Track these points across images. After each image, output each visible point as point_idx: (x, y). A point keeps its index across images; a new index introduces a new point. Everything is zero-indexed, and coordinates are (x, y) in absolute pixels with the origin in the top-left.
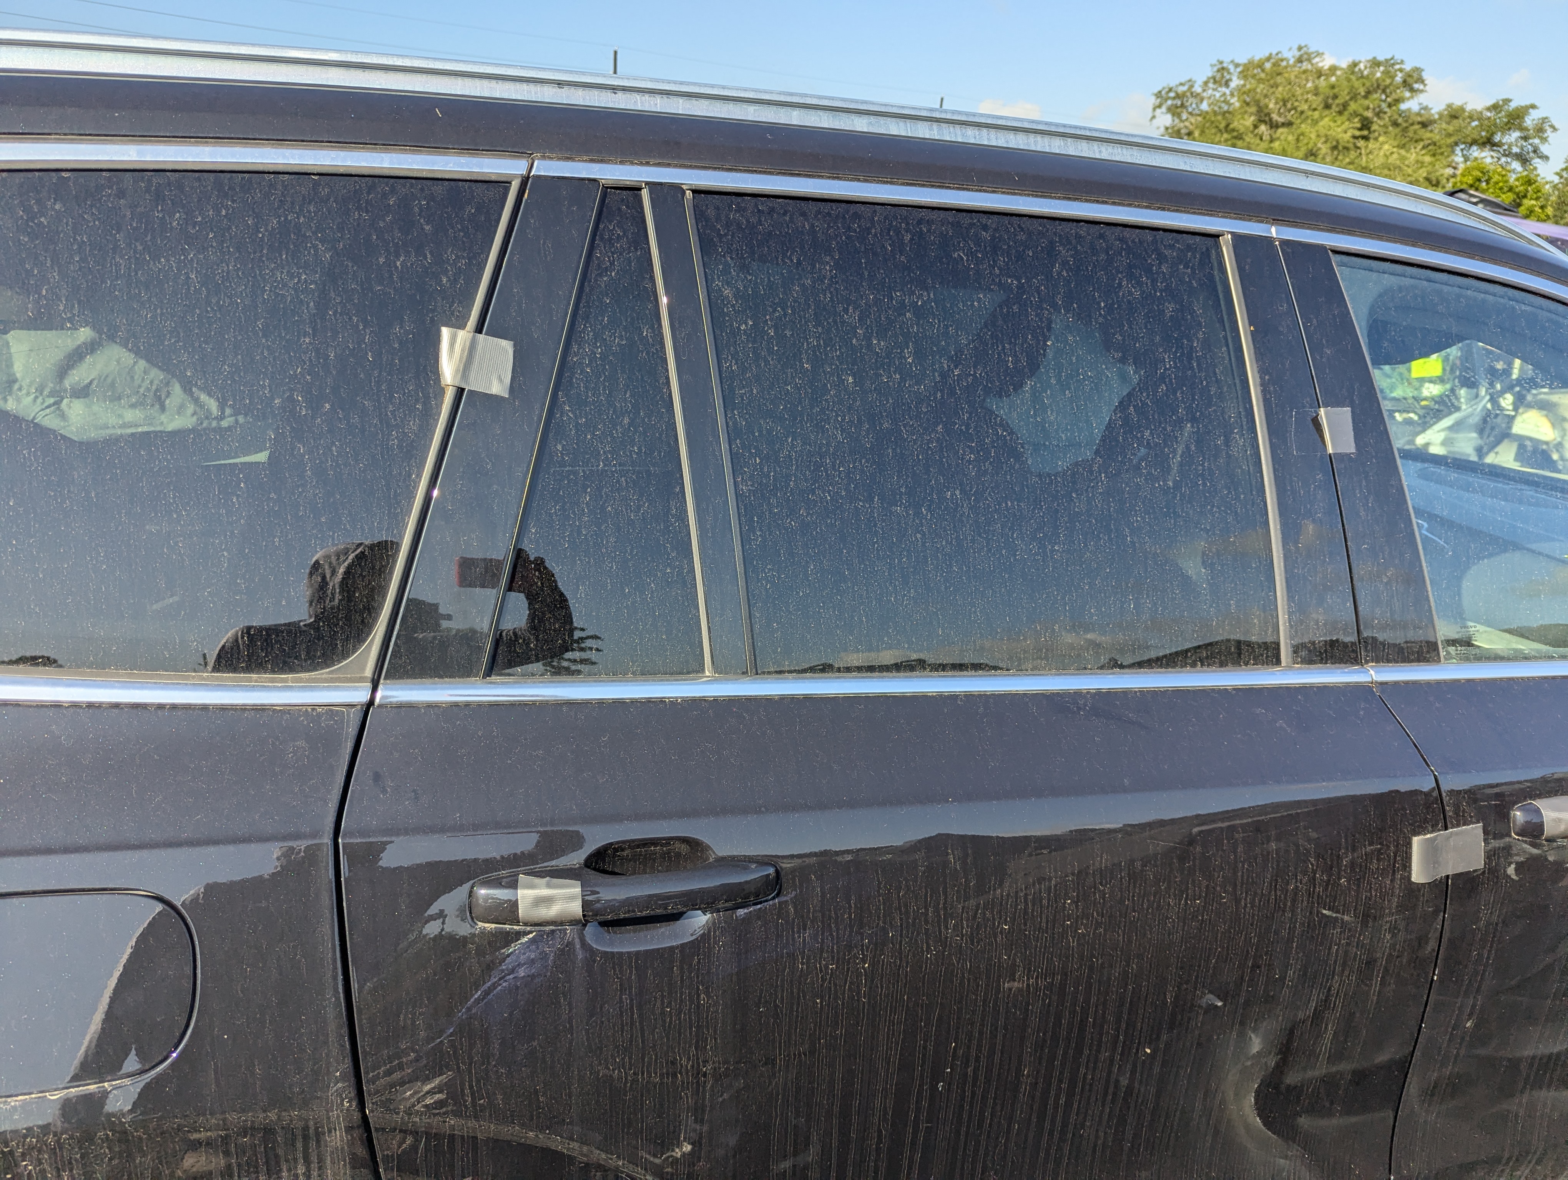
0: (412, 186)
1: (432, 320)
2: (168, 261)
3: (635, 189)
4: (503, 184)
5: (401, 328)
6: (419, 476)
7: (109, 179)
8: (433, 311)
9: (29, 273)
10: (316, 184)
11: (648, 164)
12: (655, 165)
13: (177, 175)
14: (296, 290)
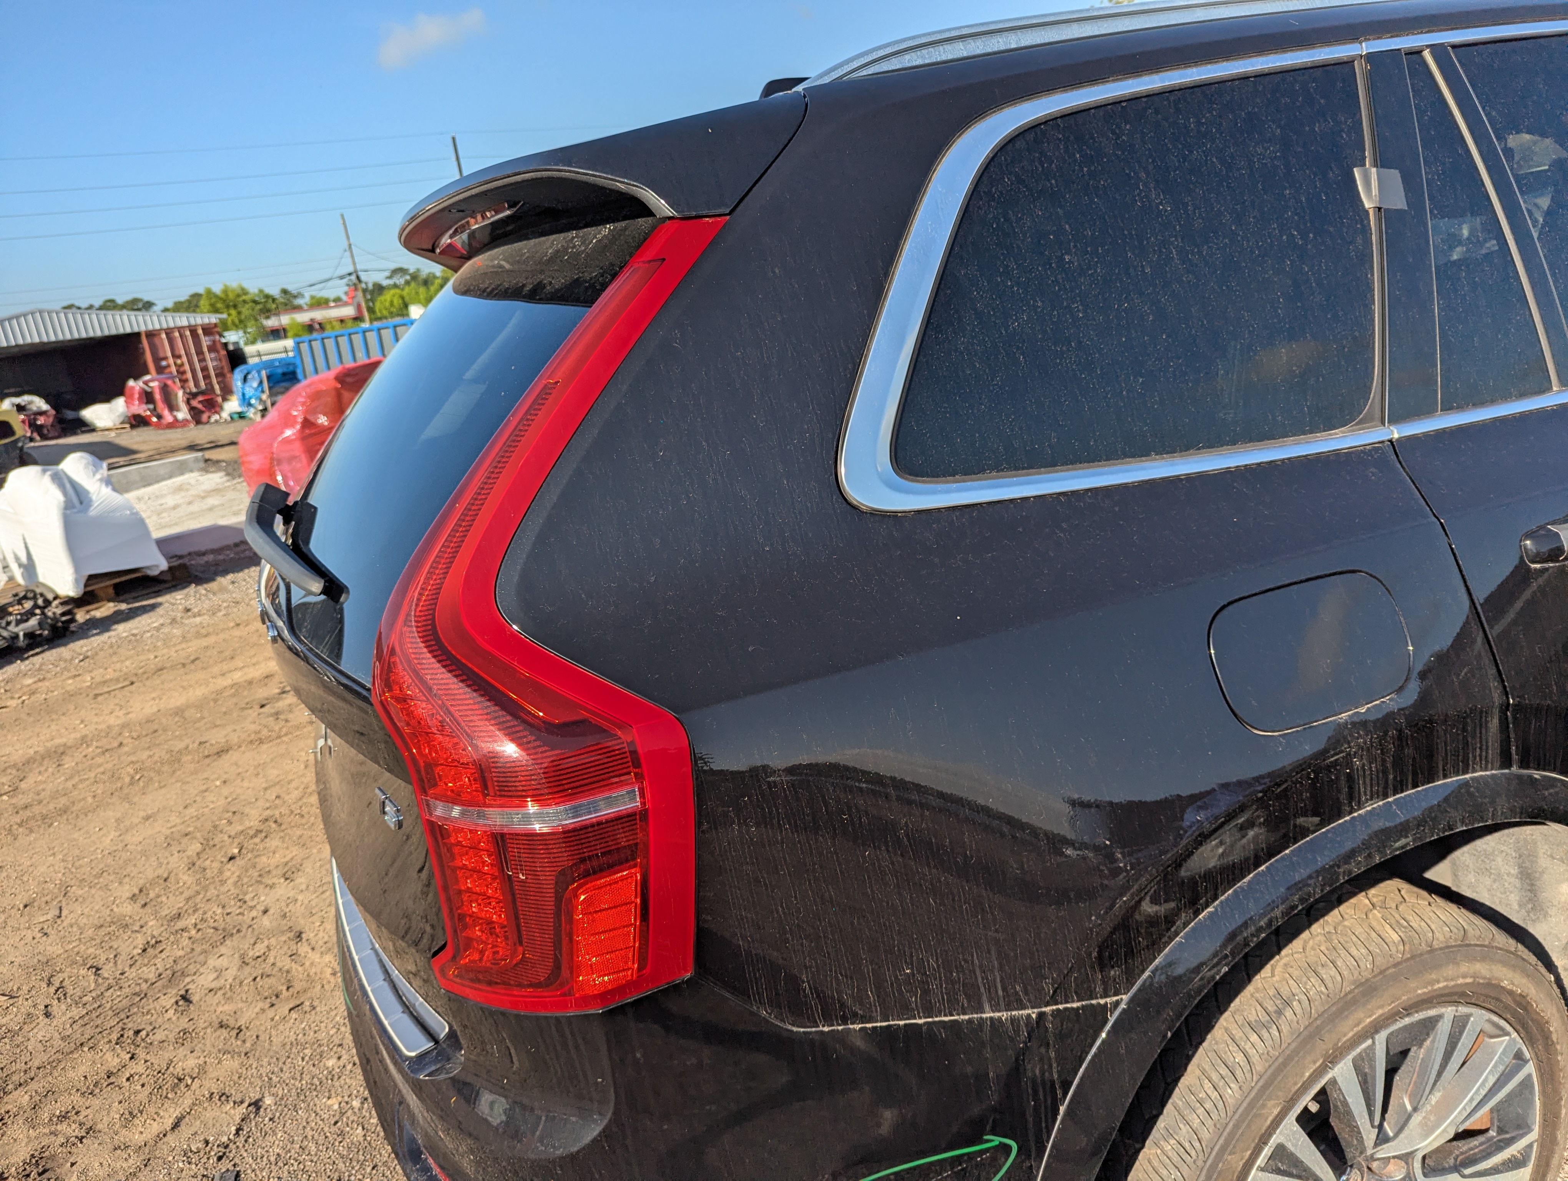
0: (1303, 74)
1: (1348, 165)
2: (1198, 152)
3: (1418, 52)
4: (1348, 63)
5: (1333, 173)
6: (1373, 275)
7: (1146, 102)
8: (1346, 157)
9: (1128, 175)
10: (1255, 83)
11: (1422, 33)
12: (1426, 33)
13: (1181, 92)
14: (1270, 158)
